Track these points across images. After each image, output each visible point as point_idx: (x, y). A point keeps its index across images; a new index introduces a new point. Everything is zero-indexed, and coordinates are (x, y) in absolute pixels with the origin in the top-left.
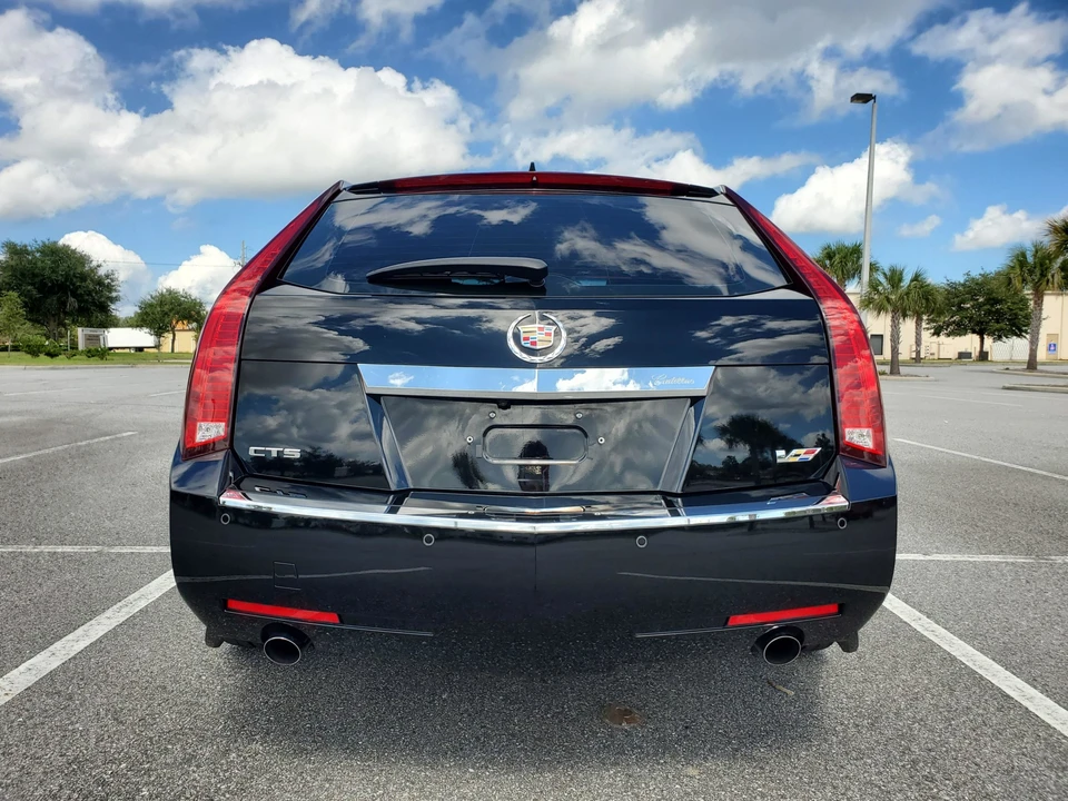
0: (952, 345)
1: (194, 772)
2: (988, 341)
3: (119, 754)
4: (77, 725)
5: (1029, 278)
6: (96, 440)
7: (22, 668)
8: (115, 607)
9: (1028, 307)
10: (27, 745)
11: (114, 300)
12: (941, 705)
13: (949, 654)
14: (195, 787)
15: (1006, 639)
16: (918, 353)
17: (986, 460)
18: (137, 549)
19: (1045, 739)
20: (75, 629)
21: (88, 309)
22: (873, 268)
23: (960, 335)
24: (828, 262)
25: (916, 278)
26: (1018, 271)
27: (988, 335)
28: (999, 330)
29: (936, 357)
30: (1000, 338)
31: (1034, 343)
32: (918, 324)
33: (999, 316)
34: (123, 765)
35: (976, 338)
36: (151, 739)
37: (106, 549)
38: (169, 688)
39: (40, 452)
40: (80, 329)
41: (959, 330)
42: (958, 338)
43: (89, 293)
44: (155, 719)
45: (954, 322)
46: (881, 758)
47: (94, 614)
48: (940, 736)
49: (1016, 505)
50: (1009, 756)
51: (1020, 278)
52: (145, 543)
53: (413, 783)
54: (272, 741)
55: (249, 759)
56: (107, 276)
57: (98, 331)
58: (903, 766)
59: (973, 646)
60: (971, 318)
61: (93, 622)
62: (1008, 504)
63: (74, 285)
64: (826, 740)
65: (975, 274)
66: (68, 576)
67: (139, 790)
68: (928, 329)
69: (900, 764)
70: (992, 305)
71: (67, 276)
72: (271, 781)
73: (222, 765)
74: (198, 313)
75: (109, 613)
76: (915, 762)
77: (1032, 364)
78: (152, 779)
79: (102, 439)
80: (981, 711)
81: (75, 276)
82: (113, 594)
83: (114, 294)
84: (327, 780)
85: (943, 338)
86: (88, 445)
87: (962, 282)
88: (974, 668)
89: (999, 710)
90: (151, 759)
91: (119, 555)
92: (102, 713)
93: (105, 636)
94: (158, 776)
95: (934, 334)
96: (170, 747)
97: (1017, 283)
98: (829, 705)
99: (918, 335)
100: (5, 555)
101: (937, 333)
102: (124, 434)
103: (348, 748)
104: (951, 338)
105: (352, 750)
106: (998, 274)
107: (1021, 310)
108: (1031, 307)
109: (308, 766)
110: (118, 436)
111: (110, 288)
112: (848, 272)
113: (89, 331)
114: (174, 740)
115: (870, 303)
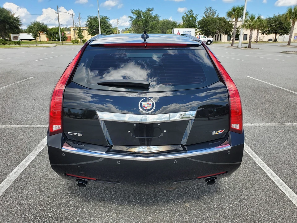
0: (267, 37)
1: (62, 208)
2: (278, 36)
3: (42, 202)
4: (30, 192)
5: (292, 17)
6: (22, 81)
7: (13, 172)
8: (35, 149)
9: (290, 25)
10: (18, 200)
11: (20, 25)
12: (251, 179)
13: (254, 161)
14: (63, 213)
15: (269, 155)
16: (257, 40)
17: (272, 85)
18: (39, 126)
19: (276, 191)
20: (25, 158)
21: (12, 28)
22: (247, 14)
23: (270, 34)
24: (233, 12)
25: (259, 18)
26: (289, 15)
27: (278, 34)
28: (281, 32)
29: (262, 41)
30: (281, 35)
31: (290, 37)
32: (258, 31)
33: (281, 28)
34: (43, 206)
35: (274, 35)
36: (50, 197)
37: (30, 127)
38: (53, 179)
39: (6, 86)
40: (11, 34)
41: (270, 32)
42: (269, 35)
43: (12, 23)
44: (50, 190)
45: (268, 30)
46: (234, 198)
47: (30, 151)
48: (249, 190)
49: (278, 103)
50: (266, 197)
51: (289, 17)
52: (41, 124)
53: (117, 211)
54: (81, 197)
55: (75, 203)
56: (17, 18)
57: (17, 35)
58: (239, 201)
59: (261, 158)
60: (274, 29)
61: (30, 155)
62: (275, 103)
63: (7, 20)
64: (221, 193)
65: (277, 15)
66: (21, 138)
67: (48, 215)
68: (261, 32)
69: (239, 200)
70: (280, 25)
71: (5, 18)
72: (82, 211)
73: (68, 206)
74: (46, 29)
75: (33, 151)
76: (242, 199)
77: (289, 43)
78: (51, 211)
79: (24, 80)
80: (260, 181)
81: (7, 17)
82: (34, 144)
83: (20, 23)
84: (95, 210)
85: (265, 35)
86: (20, 83)
87: (272, 17)
88: (260, 166)
89: (265, 181)
90: (50, 204)
91: (34, 128)
92: (36, 188)
93: (34, 160)
94: (53, 210)
95: (262, 34)
96: (55, 200)
97: (288, 18)
98: (223, 181)
99: (258, 34)
100: (3, 129)
101: (263, 34)
102: (30, 78)
103: (100, 199)
104: (267, 35)
105: (101, 200)
106: (283, 15)
107: (288, 26)
108: (291, 25)
109: (91, 205)
110: (28, 79)
111: (18, 21)
112: (239, 16)
113: (14, 35)
114: (56, 197)
115: (244, 26)
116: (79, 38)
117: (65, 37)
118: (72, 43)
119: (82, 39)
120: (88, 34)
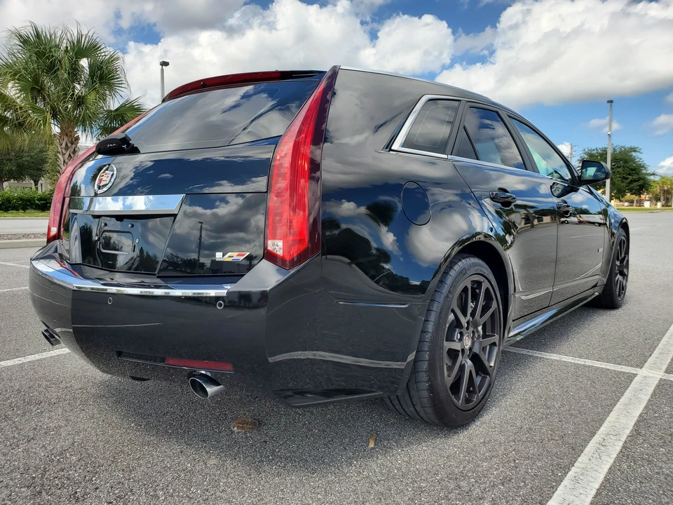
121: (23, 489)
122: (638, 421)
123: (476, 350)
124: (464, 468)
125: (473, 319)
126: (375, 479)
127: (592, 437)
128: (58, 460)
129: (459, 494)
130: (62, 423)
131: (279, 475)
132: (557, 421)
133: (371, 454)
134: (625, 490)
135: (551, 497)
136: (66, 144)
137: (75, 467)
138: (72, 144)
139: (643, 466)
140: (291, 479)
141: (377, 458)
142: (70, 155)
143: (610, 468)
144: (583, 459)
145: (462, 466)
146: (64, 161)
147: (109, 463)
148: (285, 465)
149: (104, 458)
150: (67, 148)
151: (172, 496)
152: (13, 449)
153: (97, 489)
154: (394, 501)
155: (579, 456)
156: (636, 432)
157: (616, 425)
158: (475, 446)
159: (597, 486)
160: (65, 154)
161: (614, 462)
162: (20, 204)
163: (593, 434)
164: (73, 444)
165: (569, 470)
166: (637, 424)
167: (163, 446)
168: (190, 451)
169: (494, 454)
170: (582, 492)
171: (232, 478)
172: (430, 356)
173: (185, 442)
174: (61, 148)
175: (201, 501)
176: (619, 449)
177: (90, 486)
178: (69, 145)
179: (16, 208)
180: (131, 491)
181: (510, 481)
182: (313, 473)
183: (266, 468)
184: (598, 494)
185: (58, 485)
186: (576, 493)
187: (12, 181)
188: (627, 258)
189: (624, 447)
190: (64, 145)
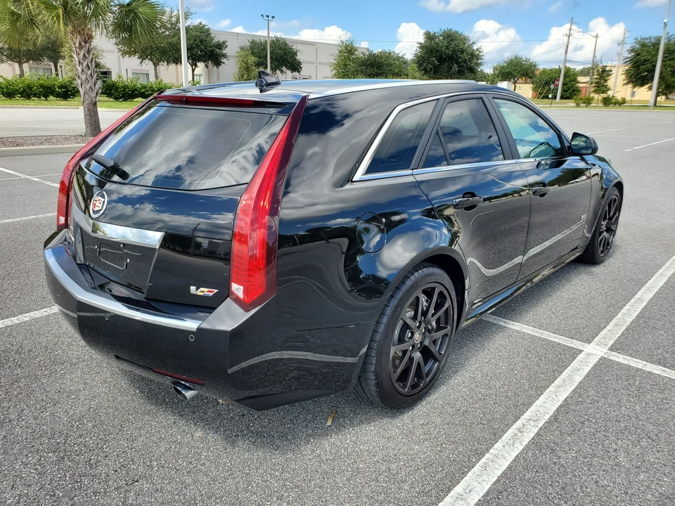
116: (595, 92)
117: (574, 91)
118: (574, 105)
119: (605, 95)
120: (625, 82)
121: (50, 455)
122: (561, 406)
123: (427, 343)
124: (399, 450)
125: (425, 318)
126: (324, 458)
127: (515, 422)
128: (78, 426)
129: (387, 477)
130: (81, 387)
131: (249, 450)
132: (492, 403)
133: (326, 433)
134: (521, 478)
135: (459, 482)
136: (80, 43)
137: (90, 434)
138: (86, 42)
139: (545, 455)
140: (258, 455)
141: (331, 437)
142: (84, 55)
143: (517, 456)
144: (498, 445)
145: (398, 448)
146: (79, 62)
147: (117, 431)
148: (256, 440)
149: (113, 426)
150: (81, 47)
151: (163, 467)
152: (42, 412)
153: (106, 456)
154: (335, 481)
155: (497, 442)
156: (555, 418)
157: (540, 410)
158: (414, 427)
159: (499, 473)
160: (79, 54)
161: (523, 449)
162: (41, 92)
163: (517, 418)
164: (89, 410)
165: (484, 455)
166: (558, 410)
167: (160, 415)
168: (181, 423)
169: (427, 437)
170: (485, 478)
171: (211, 452)
172: (376, 360)
173: (179, 413)
174: (75, 47)
175: (185, 474)
176: (532, 435)
177: (101, 454)
178: (83, 44)
179: (37, 95)
180: (132, 460)
181: (431, 465)
182: (277, 450)
183: (240, 443)
184: (498, 481)
185: (77, 451)
186: (480, 480)
187: (31, 62)
188: (617, 215)
189: (538, 434)
190: (77, 44)
